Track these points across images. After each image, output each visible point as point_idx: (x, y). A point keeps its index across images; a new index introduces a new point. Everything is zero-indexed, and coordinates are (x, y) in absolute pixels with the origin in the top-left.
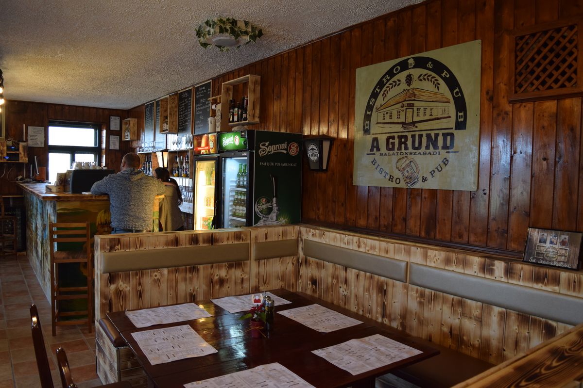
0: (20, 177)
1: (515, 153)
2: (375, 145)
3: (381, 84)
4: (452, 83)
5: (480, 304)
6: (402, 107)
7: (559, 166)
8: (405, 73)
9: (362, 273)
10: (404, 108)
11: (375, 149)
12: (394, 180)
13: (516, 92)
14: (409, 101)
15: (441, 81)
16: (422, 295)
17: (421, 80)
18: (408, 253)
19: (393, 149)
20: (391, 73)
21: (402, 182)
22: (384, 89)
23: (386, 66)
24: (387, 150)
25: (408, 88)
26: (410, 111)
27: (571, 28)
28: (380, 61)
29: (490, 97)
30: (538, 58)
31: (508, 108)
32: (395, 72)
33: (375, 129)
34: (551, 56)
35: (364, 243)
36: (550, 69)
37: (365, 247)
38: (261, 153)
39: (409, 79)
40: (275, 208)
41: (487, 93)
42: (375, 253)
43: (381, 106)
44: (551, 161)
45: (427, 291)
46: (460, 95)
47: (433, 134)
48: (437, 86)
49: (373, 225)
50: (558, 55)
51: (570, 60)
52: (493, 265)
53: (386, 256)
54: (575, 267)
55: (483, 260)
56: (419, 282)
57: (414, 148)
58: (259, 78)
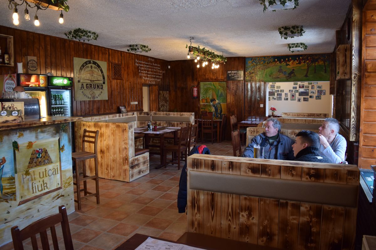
2: (82, 86)
3: (83, 66)
4: (101, 71)
8: (91, 65)
10: (91, 76)
11: (82, 88)
12: (89, 98)
14: (92, 73)
17: (95, 68)
19: (88, 88)
20: (86, 63)
21: (92, 99)
22: (84, 68)
23: (85, 60)
25: (91, 69)
27: (120, 66)
31: (111, 80)
33: (82, 81)
39: (92, 67)
43: (84, 73)
46: (103, 75)
47: (98, 84)
48: (98, 71)
51: (120, 72)
57: (94, 88)
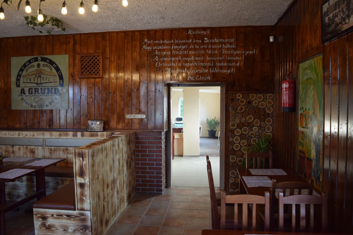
1: (81, 96)
2: (23, 92)
3: (25, 66)
4: (58, 69)
5: (73, 148)
6: (36, 76)
7: (95, 100)
8: (37, 63)
9: (22, 147)
10: (37, 77)
11: (23, 94)
12: (33, 106)
13: (81, 75)
14: (39, 74)
15: (53, 68)
16: (51, 150)
17: (44, 66)
18: (44, 135)
19: (32, 93)
20: (30, 62)
21: (37, 107)
22: (27, 68)
23: (28, 58)
24: (29, 94)
25: (38, 69)
26: (39, 79)
27: (99, 56)
28: (24, 55)
29: (72, 76)
30: (88, 64)
31: (79, 80)
32: (31, 61)
33: (22, 85)
34: (92, 64)
35: (22, 134)
36: (92, 69)
37: (23, 135)
39: (39, 65)
41: (71, 74)
42: (28, 137)
43: (25, 75)
44: (93, 98)
45: (53, 148)
46: (61, 74)
47: (50, 88)
48: (51, 69)
49: (23, 127)
50: (94, 64)
51: (98, 66)
52: (77, 134)
53: (33, 137)
54: (102, 131)
55: (73, 133)
56: (49, 145)
57: (42, 93)
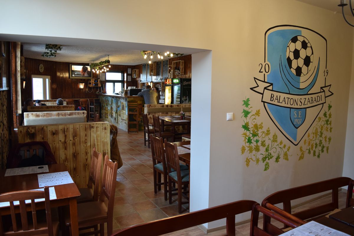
0: (97, 92)
38: (184, 84)
40: (188, 99)
58: (183, 61)
